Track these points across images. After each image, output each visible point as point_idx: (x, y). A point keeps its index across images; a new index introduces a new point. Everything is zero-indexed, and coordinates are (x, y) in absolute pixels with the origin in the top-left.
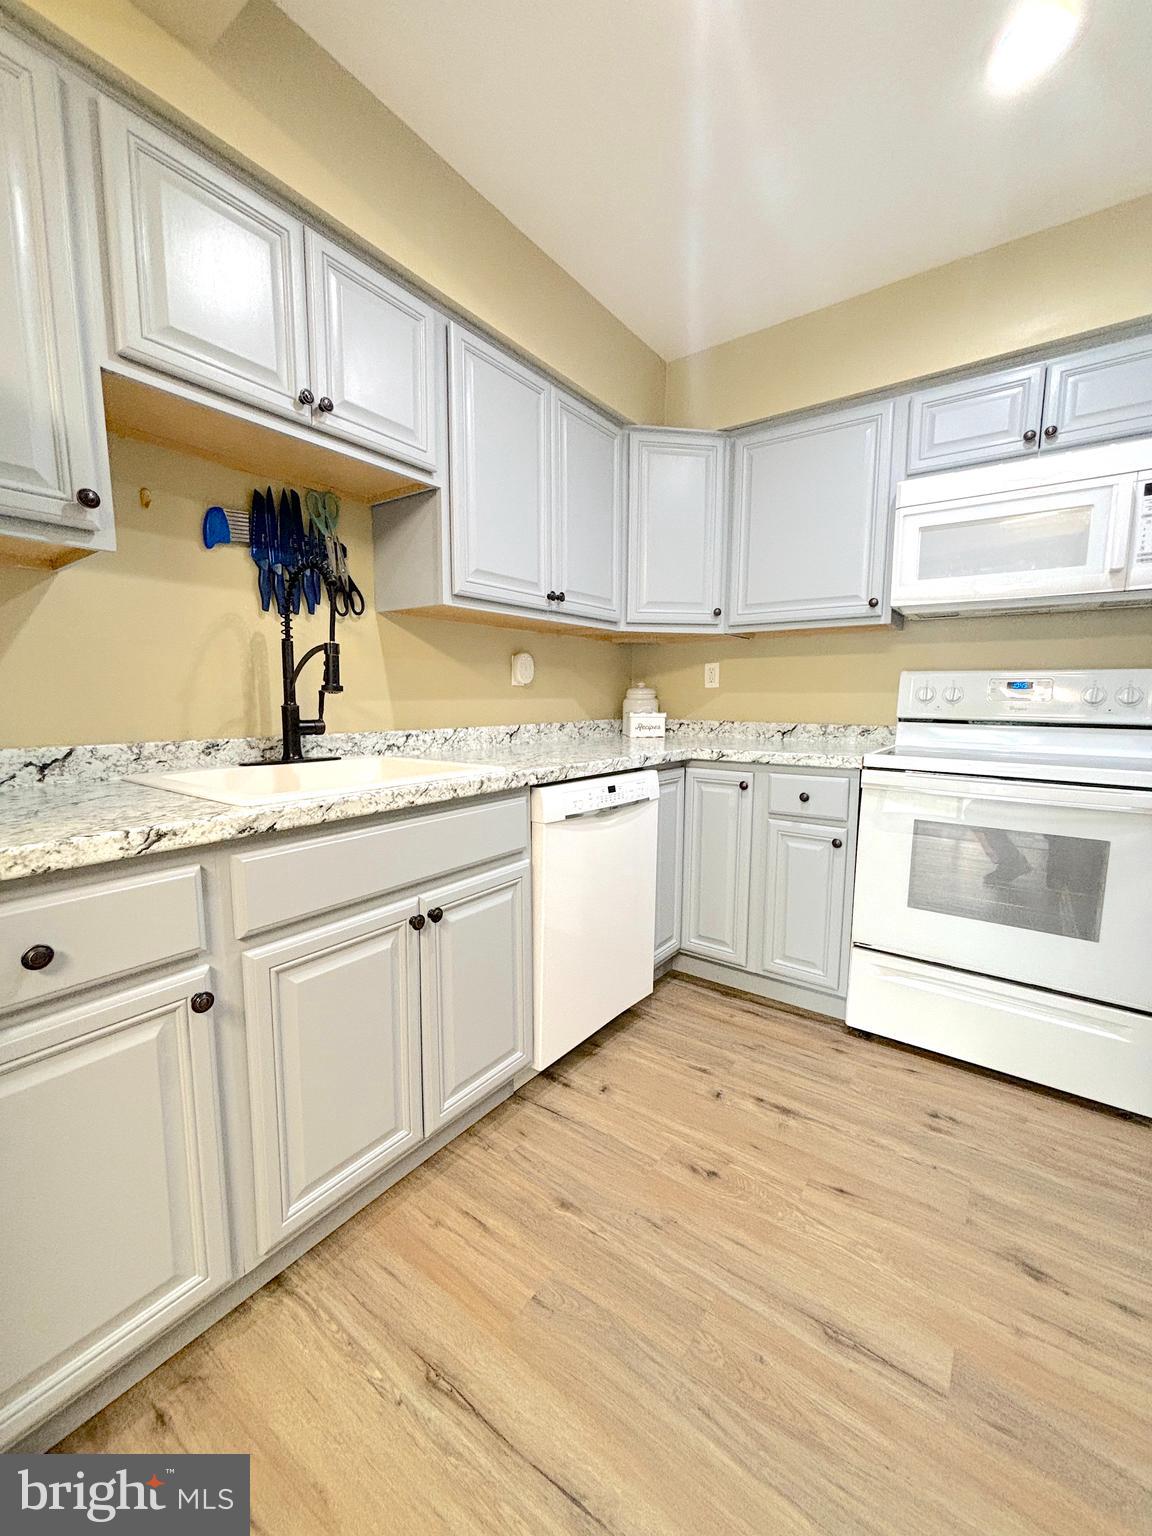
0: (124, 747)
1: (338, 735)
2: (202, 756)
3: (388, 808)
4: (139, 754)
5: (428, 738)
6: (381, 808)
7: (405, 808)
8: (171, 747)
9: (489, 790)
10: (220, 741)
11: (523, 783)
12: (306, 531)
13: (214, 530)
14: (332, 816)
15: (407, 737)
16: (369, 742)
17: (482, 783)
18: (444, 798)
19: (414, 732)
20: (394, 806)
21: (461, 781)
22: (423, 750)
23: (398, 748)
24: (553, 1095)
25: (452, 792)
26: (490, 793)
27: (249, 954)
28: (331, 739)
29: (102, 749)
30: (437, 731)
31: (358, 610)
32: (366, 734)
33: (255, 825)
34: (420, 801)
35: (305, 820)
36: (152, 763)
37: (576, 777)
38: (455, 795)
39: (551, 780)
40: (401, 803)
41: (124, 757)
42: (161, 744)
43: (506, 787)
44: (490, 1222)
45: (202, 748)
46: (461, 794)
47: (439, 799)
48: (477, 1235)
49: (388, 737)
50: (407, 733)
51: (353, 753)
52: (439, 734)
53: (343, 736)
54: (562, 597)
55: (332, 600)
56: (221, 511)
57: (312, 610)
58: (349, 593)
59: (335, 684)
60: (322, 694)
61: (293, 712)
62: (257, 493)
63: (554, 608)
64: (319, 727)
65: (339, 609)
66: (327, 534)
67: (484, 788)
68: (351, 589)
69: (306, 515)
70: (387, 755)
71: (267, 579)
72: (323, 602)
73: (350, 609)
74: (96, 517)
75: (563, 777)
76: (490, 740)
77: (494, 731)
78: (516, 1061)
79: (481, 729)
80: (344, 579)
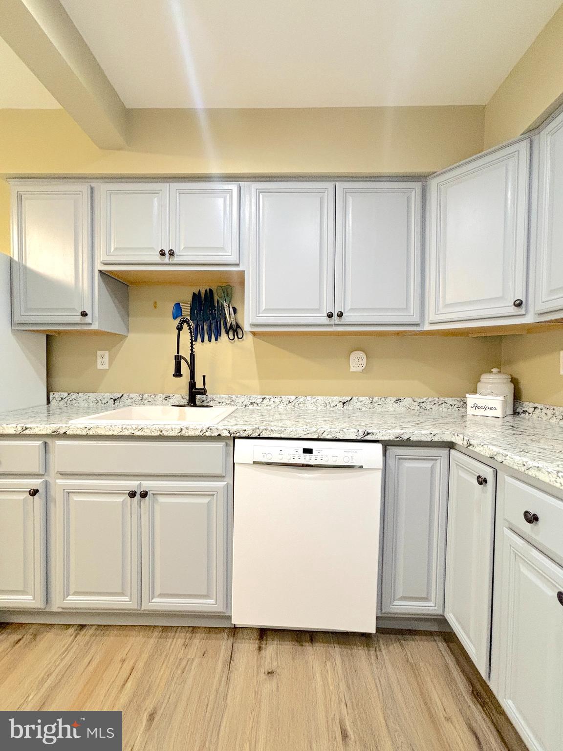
0: (138, 395)
1: (223, 396)
2: (164, 400)
3: (119, 434)
4: (142, 398)
5: (277, 400)
6: (115, 433)
7: (129, 436)
8: (153, 396)
9: (187, 435)
10: (171, 395)
11: (216, 434)
12: (216, 304)
13: (177, 312)
14: (91, 433)
15: (263, 399)
16: (240, 400)
17: (182, 430)
18: (153, 434)
19: (267, 397)
20: (122, 433)
21: (166, 427)
22: (273, 406)
23: (257, 404)
24: (247, 648)
25: (159, 432)
26: (188, 437)
27: (57, 481)
28: (220, 397)
29: (131, 395)
30: (283, 397)
31: (240, 337)
32: (239, 396)
33: (59, 431)
34: (138, 433)
35: (79, 432)
36: (146, 401)
37: (270, 436)
38: (161, 434)
39: (244, 435)
40: (127, 433)
41: (137, 399)
42: (149, 395)
43: (201, 434)
44: (129, 684)
45: (164, 397)
46: (165, 433)
47: (150, 434)
49: (251, 398)
50: (263, 397)
51: (231, 405)
52: (284, 398)
53: (226, 396)
54: (340, 315)
55: (227, 333)
56: (179, 304)
57: (216, 340)
58: (236, 330)
59: (178, 373)
60: (204, 377)
61: (192, 385)
62: (194, 293)
63: (336, 322)
64: (203, 392)
65: (231, 337)
66: (225, 304)
67: (183, 433)
68: (237, 328)
69: (216, 298)
70: (251, 407)
71: (196, 328)
72: (224, 335)
73: (236, 337)
74: (88, 319)
75: (256, 435)
76: (325, 405)
77: (328, 399)
78: (209, 604)
79: (317, 397)
80: (234, 323)
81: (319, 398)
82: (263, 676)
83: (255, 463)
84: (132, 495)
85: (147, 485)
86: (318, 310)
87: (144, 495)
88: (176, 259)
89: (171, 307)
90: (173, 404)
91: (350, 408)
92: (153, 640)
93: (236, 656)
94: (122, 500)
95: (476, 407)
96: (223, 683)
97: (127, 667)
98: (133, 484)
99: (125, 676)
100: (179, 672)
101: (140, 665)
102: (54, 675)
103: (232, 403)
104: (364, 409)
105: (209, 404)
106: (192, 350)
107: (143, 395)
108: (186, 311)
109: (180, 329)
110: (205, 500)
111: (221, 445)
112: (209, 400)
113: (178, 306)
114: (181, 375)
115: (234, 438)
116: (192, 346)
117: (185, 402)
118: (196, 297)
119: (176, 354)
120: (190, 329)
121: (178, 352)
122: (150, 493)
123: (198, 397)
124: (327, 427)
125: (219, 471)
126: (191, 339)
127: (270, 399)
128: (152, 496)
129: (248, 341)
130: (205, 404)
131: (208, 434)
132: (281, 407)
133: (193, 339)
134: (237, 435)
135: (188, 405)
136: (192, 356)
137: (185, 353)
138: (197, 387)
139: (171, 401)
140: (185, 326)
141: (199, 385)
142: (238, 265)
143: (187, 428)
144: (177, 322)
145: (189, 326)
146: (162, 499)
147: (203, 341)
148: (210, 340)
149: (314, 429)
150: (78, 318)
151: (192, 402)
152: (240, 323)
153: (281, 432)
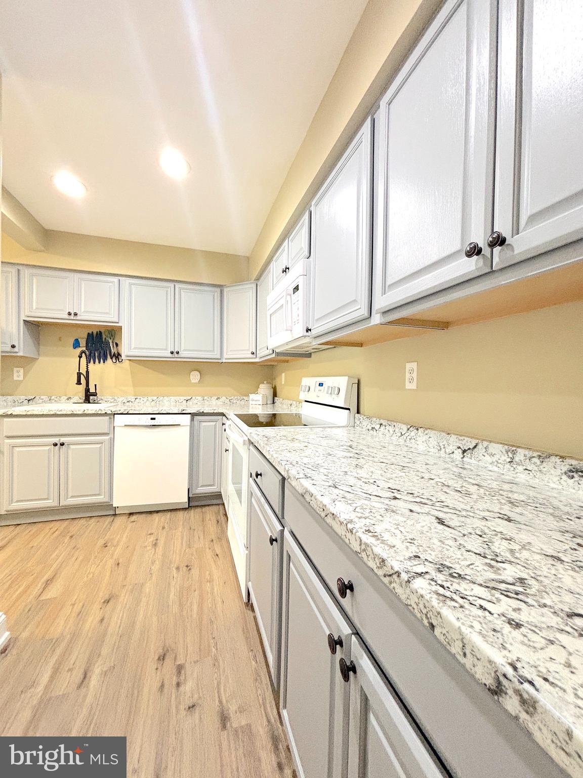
0: (47, 397)
1: (109, 397)
2: (66, 400)
3: (47, 413)
4: (50, 399)
5: (145, 399)
8: (58, 398)
9: (87, 413)
10: (72, 397)
11: (104, 412)
12: (104, 340)
13: (76, 344)
14: (29, 413)
15: (136, 399)
16: (120, 399)
17: (84, 410)
19: (139, 397)
22: (142, 403)
23: (132, 402)
27: (6, 441)
28: (106, 397)
29: (42, 397)
31: (120, 361)
32: (119, 397)
33: (7, 413)
34: (59, 413)
35: (21, 414)
36: (53, 401)
37: (133, 413)
39: (119, 413)
41: (47, 399)
42: (56, 397)
43: (95, 413)
45: (67, 398)
46: (75, 413)
47: (66, 413)
49: (128, 398)
50: (136, 397)
52: (150, 398)
53: (111, 397)
54: (178, 353)
55: (112, 358)
56: (78, 339)
57: (104, 362)
58: (117, 356)
59: (79, 383)
60: (95, 385)
61: (87, 390)
62: (88, 333)
63: (176, 356)
64: (95, 394)
65: (114, 361)
66: (110, 341)
67: (85, 412)
68: (118, 355)
69: (104, 337)
70: (128, 404)
71: (90, 355)
72: (109, 360)
73: (117, 361)
74: (16, 349)
75: (126, 412)
76: (176, 402)
77: (177, 398)
78: (101, 499)
79: (171, 397)
80: (116, 352)
82: (129, 523)
83: (126, 426)
84: (55, 445)
85: (63, 440)
86: (166, 349)
87: (62, 444)
88: (79, 318)
89: (72, 341)
90: (73, 402)
91: (191, 403)
94: (48, 448)
95: (253, 400)
98: (56, 440)
103: (115, 401)
104: (199, 403)
105: (100, 402)
106: (87, 369)
107: (51, 397)
108: (83, 343)
109: (80, 357)
110: (98, 446)
111: (107, 418)
112: (99, 400)
113: (77, 340)
114: (81, 384)
115: (114, 414)
116: (87, 367)
117: (82, 401)
118: (90, 336)
119: (78, 371)
120: (86, 356)
121: (79, 371)
122: (65, 444)
123: (91, 397)
124: (164, 408)
125: (106, 431)
126: (87, 363)
127: (140, 399)
128: (67, 446)
129: (126, 364)
130: (96, 402)
131: (99, 412)
132: (148, 403)
133: (88, 362)
134: (116, 413)
135: (85, 402)
136: (87, 372)
137: (83, 371)
138: (91, 391)
139: (72, 400)
140: (83, 355)
141: (92, 390)
142: (118, 323)
143: (88, 410)
144: (79, 350)
145: (86, 354)
146: (72, 447)
147: (94, 363)
148: (99, 362)
149: (157, 409)
150: (9, 349)
151: (87, 400)
152: (120, 352)
153: (140, 410)
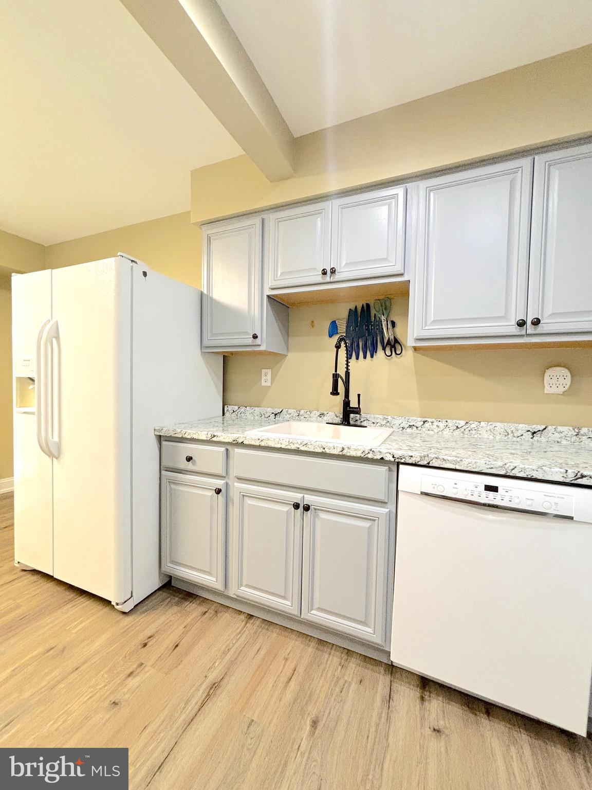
0: (295, 411)
1: (378, 416)
2: (318, 418)
3: (286, 447)
4: (299, 414)
5: (442, 425)
6: (283, 446)
7: (294, 450)
8: (308, 413)
9: (348, 454)
10: (325, 413)
11: (379, 457)
12: (373, 319)
13: (333, 329)
14: (263, 444)
15: (424, 422)
16: (397, 422)
17: (343, 449)
18: (316, 451)
19: (429, 420)
20: (289, 447)
21: (329, 444)
22: (436, 431)
23: (417, 427)
25: (322, 449)
27: (235, 484)
28: (374, 418)
29: (290, 411)
30: (449, 421)
31: (398, 352)
32: (395, 417)
33: (238, 440)
34: (303, 448)
35: (253, 443)
36: (302, 417)
37: (441, 466)
38: (324, 451)
39: (410, 461)
40: (293, 447)
41: (295, 414)
42: (306, 411)
43: (362, 455)
44: (292, 683)
45: (319, 414)
46: (328, 451)
47: (313, 450)
48: (284, 679)
49: (410, 420)
50: (424, 419)
51: (386, 426)
52: (451, 423)
53: (381, 417)
54: (536, 322)
55: (384, 349)
56: (335, 321)
57: (372, 356)
58: (394, 345)
59: (335, 392)
60: (359, 395)
61: (346, 403)
62: (350, 309)
63: (529, 331)
64: (357, 411)
65: (388, 353)
66: (383, 318)
67: (345, 452)
68: (395, 344)
69: (373, 312)
70: (409, 430)
71: (352, 344)
72: (380, 353)
73: (393, 353)
74: (258, 341)
75: (425, 463)
76: (506, 434)
77: (511, 427)
78: (367, 632)
79: (495, 424)
80: (392, 337)
81: (498, 424)
82: (428, 732)
83: (422, 493)
84: (296, 506)
85: (310, 499)
86: (505, 317)
87: (307, 508)
88: (337, 277)
89: (327, 325)
90: (327, 422)
91: (544, 440)
92: (311, 650)
93: (395, 696)
94: (286, 510)
96: (383, 720)
97: (290, 666)
98: (297, 497)
99: (289, 674)
100: (337, 690)
101: (301, 670)
102: (232, 651)
103: (388, 424)
104: (565, 443)
105: (363, 424)
106: (347, 368)
107: (300, 411)
108: (342, 328)
109: (338, 347)
110: (367, 524)
111: (383, 469)
112: (362, 420)
113: (334, 324)
114: (337, 394)
115: (398, 464)
116: (347, 365)
117: (338, 420)
118: (353, 313)
119: (334, 372)
120: (346, 346)
121: (336, 371)
122: (312, 507)
123: (352, 416)
124: (517, 462)
125: (381, 496)
126: (347, 357)
127: (432, 422)
128: (313, 510)
129: (408, 356)
130: (358, 423)
131: (370, 456)
132: (447, 432)
133: (349, 357)
134: (402, 461)
135: (342, 424)
136: (347, 374)
137: (342, 372)
138: (351, 405)
139: (325, 418)
140: (343, 344)
141: (353, 404)
142: (402, 275)
143: (349, 448)
144: (335, 339)
145: (346, 343)
146: (323, 515)
147: (357, 358)
148: (365, 357)
149: (500, 463)
150: (250, 341)
151: (346, 421)
152: (399, 337)
153: (456, 463)
